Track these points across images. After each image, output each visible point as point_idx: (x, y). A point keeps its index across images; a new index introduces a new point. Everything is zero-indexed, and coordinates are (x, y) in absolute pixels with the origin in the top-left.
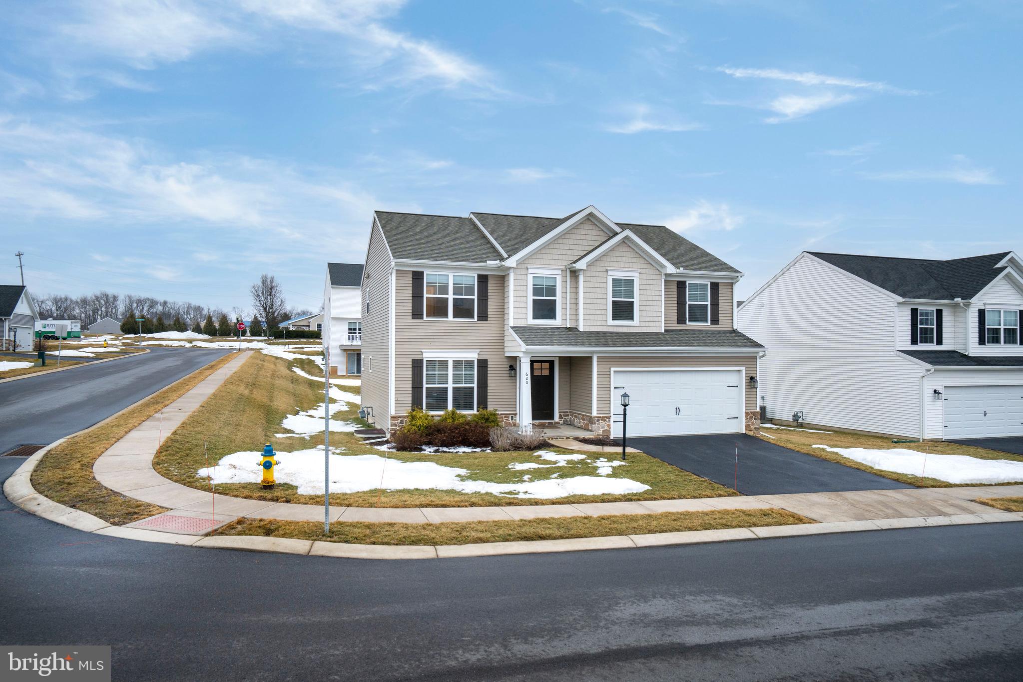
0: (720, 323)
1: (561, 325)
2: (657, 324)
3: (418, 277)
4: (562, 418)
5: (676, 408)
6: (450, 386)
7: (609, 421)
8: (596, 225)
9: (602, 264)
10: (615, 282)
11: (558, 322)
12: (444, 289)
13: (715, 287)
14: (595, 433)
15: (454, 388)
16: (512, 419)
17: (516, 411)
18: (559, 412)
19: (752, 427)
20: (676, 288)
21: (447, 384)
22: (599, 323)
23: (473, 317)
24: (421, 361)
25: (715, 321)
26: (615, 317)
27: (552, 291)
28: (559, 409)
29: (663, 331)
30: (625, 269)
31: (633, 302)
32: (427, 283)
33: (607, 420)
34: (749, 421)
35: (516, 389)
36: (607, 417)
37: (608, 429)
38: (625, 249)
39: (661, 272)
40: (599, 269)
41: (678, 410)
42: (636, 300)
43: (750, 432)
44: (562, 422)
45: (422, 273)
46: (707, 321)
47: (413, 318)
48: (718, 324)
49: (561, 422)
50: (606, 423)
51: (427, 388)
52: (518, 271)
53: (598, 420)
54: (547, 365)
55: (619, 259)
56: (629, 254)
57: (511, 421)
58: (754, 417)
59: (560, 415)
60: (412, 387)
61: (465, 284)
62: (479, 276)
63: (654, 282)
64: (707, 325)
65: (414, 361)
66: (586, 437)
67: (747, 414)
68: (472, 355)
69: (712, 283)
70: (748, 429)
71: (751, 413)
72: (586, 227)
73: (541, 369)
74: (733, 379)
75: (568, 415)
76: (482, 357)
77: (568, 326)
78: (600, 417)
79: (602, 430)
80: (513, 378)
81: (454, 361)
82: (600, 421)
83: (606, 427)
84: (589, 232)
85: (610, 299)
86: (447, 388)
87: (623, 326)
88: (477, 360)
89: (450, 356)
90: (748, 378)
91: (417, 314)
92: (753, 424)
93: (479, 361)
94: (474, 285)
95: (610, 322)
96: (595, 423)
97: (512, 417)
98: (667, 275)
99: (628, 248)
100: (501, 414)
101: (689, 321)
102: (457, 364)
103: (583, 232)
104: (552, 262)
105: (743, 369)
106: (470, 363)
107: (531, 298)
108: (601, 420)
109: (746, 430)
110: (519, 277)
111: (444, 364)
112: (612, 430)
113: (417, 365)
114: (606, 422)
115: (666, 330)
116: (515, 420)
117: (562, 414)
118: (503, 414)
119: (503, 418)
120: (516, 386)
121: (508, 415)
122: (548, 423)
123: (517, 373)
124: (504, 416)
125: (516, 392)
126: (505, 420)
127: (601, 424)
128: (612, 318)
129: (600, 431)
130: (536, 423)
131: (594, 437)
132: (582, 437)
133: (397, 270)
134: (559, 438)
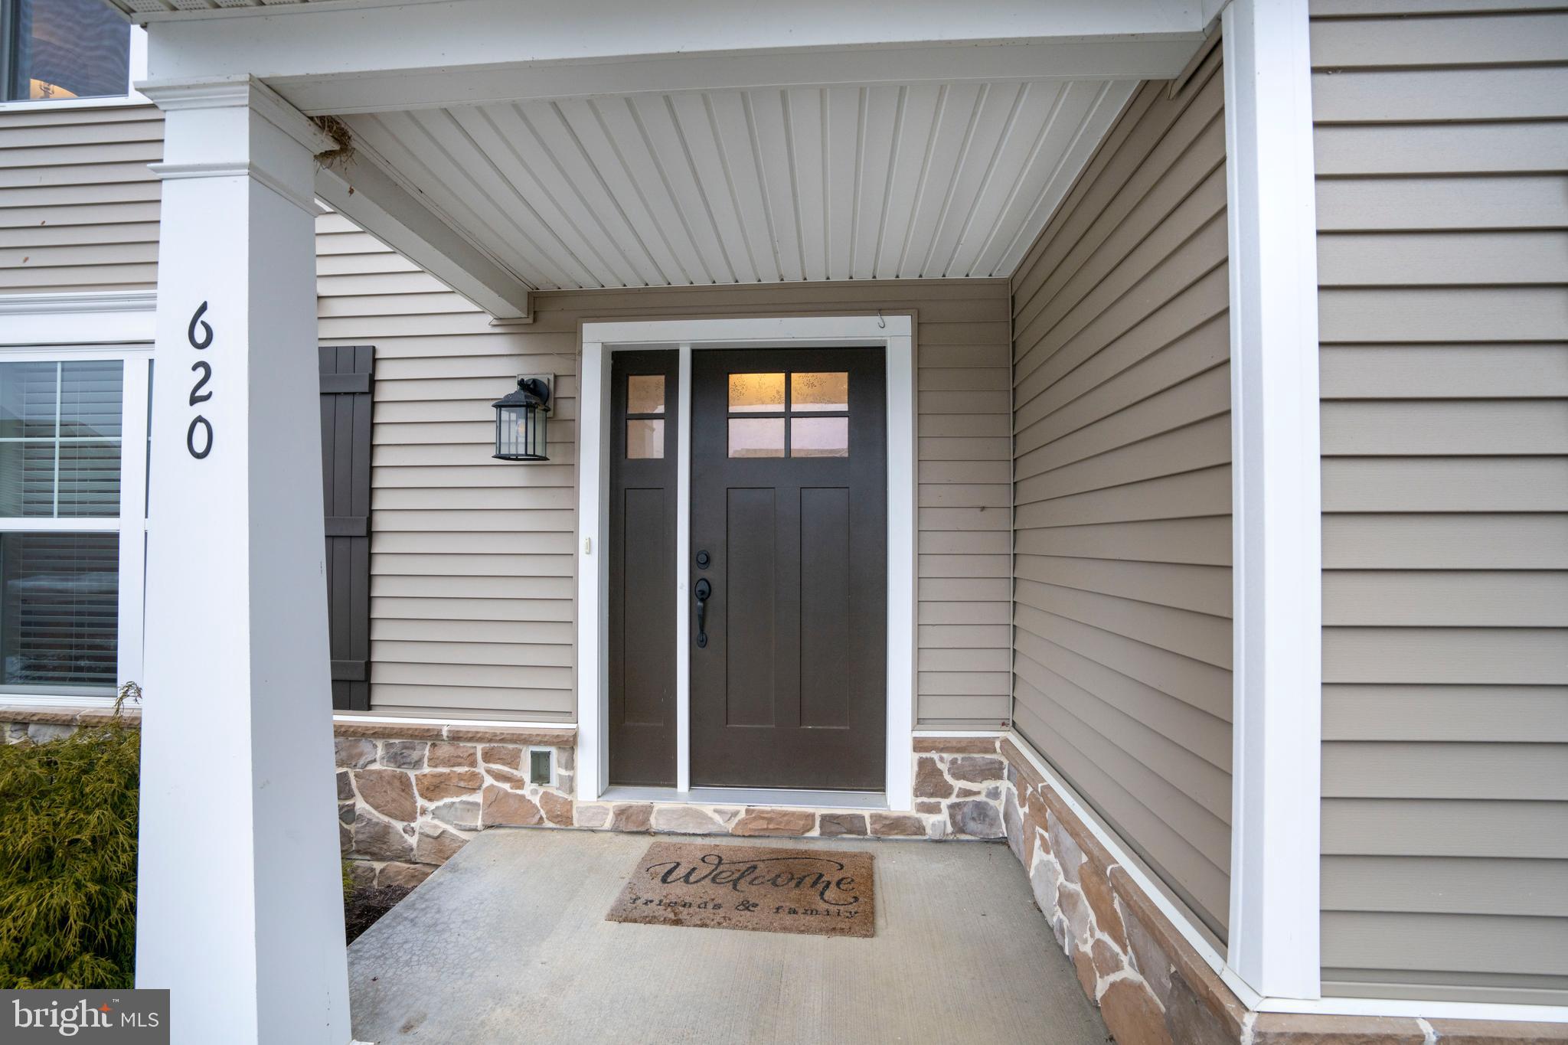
4: (946, 791)
16: (540, 775)
17: (571, 714)
18: (919, 745)
21: (117, 514)
28: (919, 721)
35: (572, 556)
44: (937, 822)
49: (929, 820)
57: (531, 792)
59: (922, 763)
73: (788, 415)
75: (993, 772)
80: (554, 478)
97: (540, 762)
100: (456, 737)
116: (570, 785)
117: (943, 762)
118: (474, 737)
119: (473, 764)
120: (573, 533)
121: (511, 746)
122: (826, 820)
123: (572, 444)
124: (480, 748)
125: (572, 578)
126: (489, 781)
130: (723, 812)
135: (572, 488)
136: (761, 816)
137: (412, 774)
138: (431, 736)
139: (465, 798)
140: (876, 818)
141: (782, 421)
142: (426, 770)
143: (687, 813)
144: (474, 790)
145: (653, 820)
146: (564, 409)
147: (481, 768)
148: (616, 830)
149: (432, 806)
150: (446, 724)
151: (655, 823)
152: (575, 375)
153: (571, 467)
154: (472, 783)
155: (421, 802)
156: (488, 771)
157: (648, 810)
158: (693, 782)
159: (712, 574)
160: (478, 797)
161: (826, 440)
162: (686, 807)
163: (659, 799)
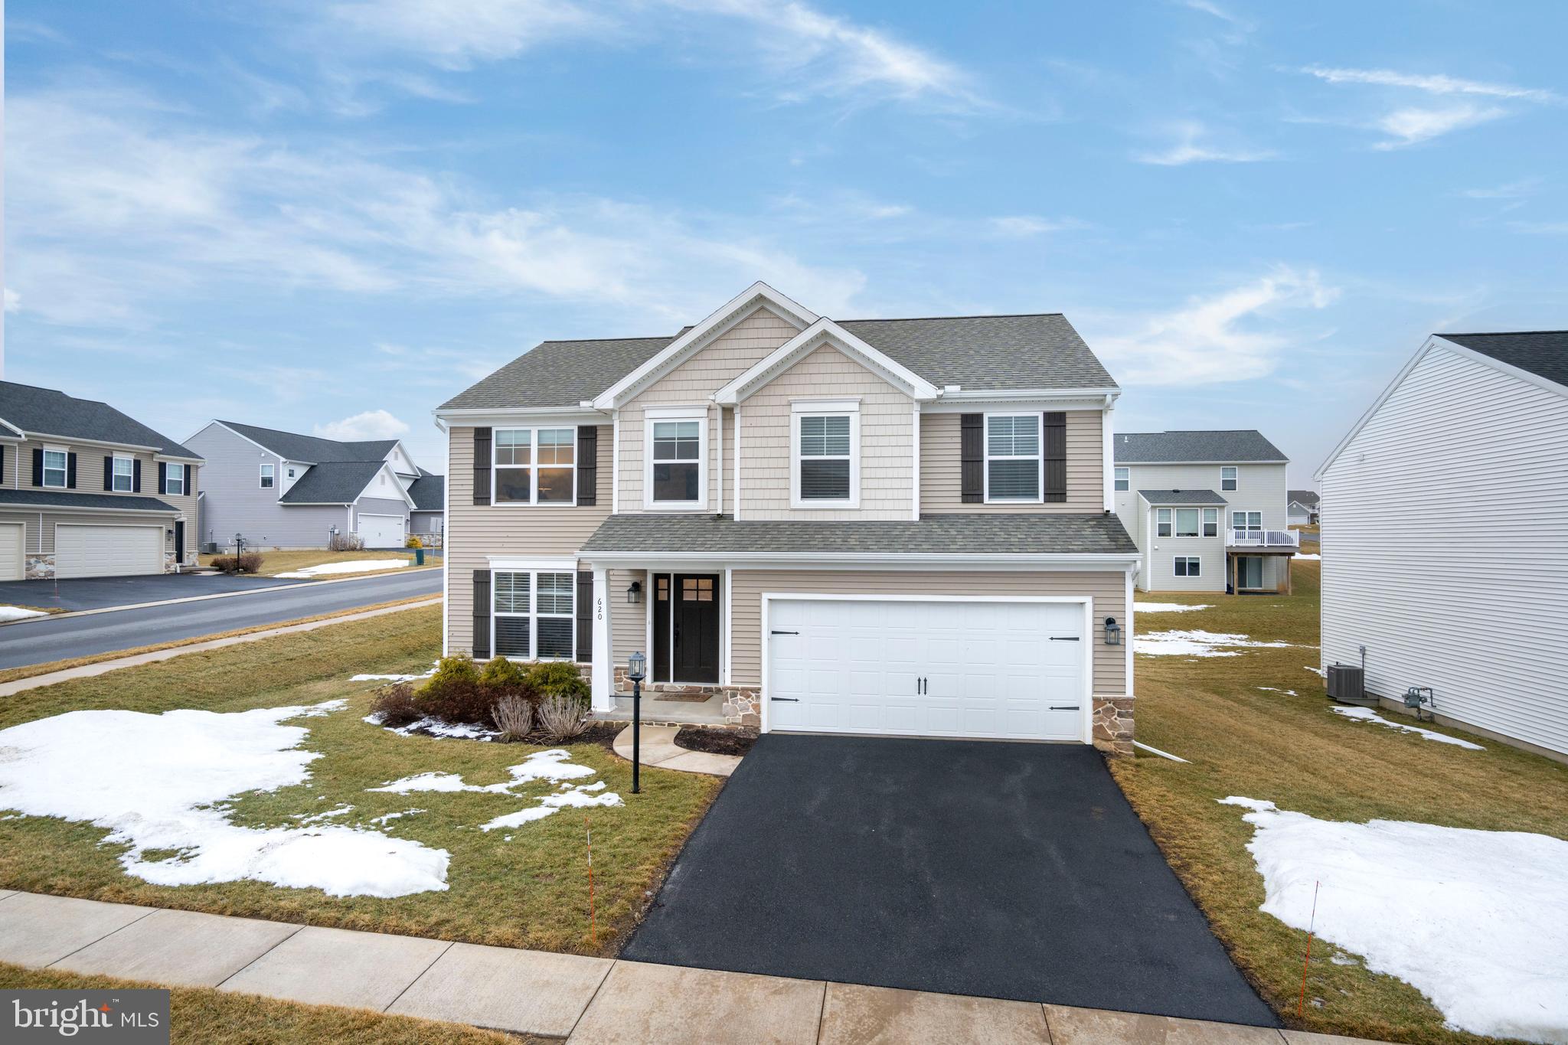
0: (1068, 500)
1: (707, 511)
2: (903, 505)
3: (482, 436)
5: (919, 680)
6: (533, 615)
7: (758, 697)
8: (779, 318)
9: (779, 390)
10: (809, 424)
11: (699, 505)
12: (523, 454)
13: (1056, 422)
14: (728, 719)
15: (540, 620)
19: (1110, 732)
20: (959, 428)
21: (528, 611)
22: (773, 505)
23: (570, 499)
24: (487, 573)
25: (1056, 492)
26: (806, 493)
27: (690, 448)
29: (916, 518)
30: (829, 397)
31: (848, 461)
32: (497, 445)
33: (753, 695)
34: (1101, 719)
35: (645, 625)
36: (752, 690)
37: (754, 713)
38: (830, 357)
39: (912, 398)
40: (774, 401)
41: (922, 685)
42: (854, 457)
43: (1104, 743)
45: (489, 430)
46: (1036, 496)
47: (475, 504)
48: (1065, 501)
50: (750, 702)
51: (496, 618)
52: (628, 416)
53: (734, 695)
54: (707, 584)
55: (816, 379)
56: (837, 368)
58: (1117, 710)
60: (474, 617)
61: (558, 445)
62: (582, 429)
63: (896, 420)
64: (1037, 504)
65: (477, 573)
66: (709, 726)
67: (1097, 702)
68: (566, 565)
69: (1048, 416)
70: (1100, 736)
71: (1107, 699)
72: (758, 323)
73: (698, 590)
74: (1064, 622)
76: (584, 568)
77: (720, 512)
78: (737, 689)
79: (742, 714)
80: (640, 606)
81: (540, 575)
82: (739, 697)
83: (751, 708)
84: (767, 333)
85: (796, 458)
86: (528, 619)
87: (825, 509)
88: (578, 572)
89: (534, 565)
90: (1103, 622)
91: (481, 498)
92: (1113, 726)
93: (580, 574)
94: (573, 445)
95: (796, 500)
96: (727, 701)
98: (924, 403)
99: (837, 355)
101: (991, 496)
102: (544, 580)
103: (752, 333)
104: (692, 395)
105: (1088, 600)
106: (564, 579)
107: (650, 461)
108: (741, 694)
109: (1095, 737)
110: (629, 426)
111: (523, 579)
112: (764, 717)
113: (481, 579)
114: (750, 699)
115: (922, 516)
116: (644, 680)
118: (621, 669)
119: (621, 675)
120: (645, 619)
122: (705, 688)
123: (645, 597)
124: (623, 671)
125: (645, 630)
126: (625, 679)
127: (739, 702)
128: (802, 494)
129: (737, 717)
130: (681, 686)
131: (725, 727)
132: (700, 725)
133: (451, 428)
134: (654, 723)
135: (645, 608)
136: (689, 687)
139: (619, 683)
140: (716, 688)
141: (696, 591)
143: (672, 687)
146: (643, 589)
147: (623, 676)
148: (655, 691)
150: (615, 665)
151: (665, 689)
152: (646, 581)
153: (645, 603)
154: (620, 680)
157: (663, 686)
158: (674, 681)
159: (679, 629)
160: (622, 683)
161: (707, 597)
162: (671, 685)
163: (666, 684)
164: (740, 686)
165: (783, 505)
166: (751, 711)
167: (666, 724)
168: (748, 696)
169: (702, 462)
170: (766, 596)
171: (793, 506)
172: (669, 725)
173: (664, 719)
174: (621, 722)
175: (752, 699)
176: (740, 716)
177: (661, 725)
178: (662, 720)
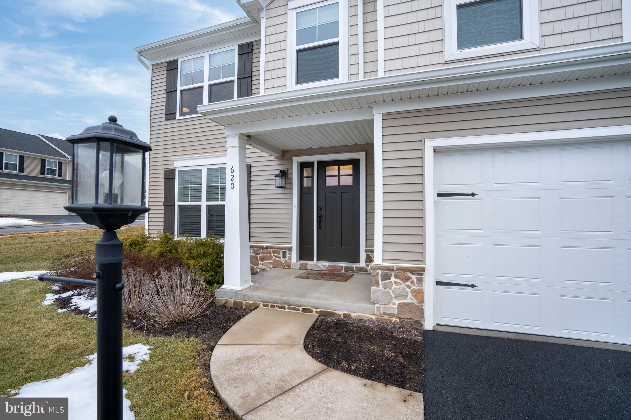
1: (347, 86)
3: (171, 68)
6: (204, 203)
7: (420, 281)
11: (341, 81)
12: (199, 76)
14: (379, 308)
15: (208, 206)
16: (284, 256)
17: (291, 243)
18: (366, 251)
21: (201, 201)
22: (422, 61)
24: (173, 171)
26: (465, 41)
27: (331, 28)
28: (366, 246)
32: (181, 73)
33: (414, 277)
35: (291, 208)
36: (412, 271)
37: (415, 301)
45: (176, 62)
47: (166, 120)
49: (368, 268)
50: (409, 287)
51: (179, 206)
52: (273, 13)
53: (386, 277)
54: (347, 170)
57: (282, 260)
59: (367, 255)
60: (165, 206)
61: (223, 63)
62: (241, 47)
65: (166, 172)
66: (353, 315)
73: (339, 176)
78: (392, 269)
79: (397, 302)
80: (288, 192)
81: (209, 170)
82: (393, 279)
83: (410, 295)
85: (451, 4)
86: (200, 206)
87: (490, 55)
89: (205, 163)
91: (170, 114)
95: (453, 52)
96: (377, 284)
97: (284, 253)
100: (267, 248)
102: (211, 174)
107: (292, 49)
108: (396, 277)
111: (197, 174)
112: (428, 308)
113: (169, 176)
114: (409, 283)
116: (290, 259)
117: (371, 255)
118: (271, 248)
119: (271, 254)
120: (291, 203)
121: (278, 250)
122: (346, 268)
123: (291, 184)
124: (272, 250)
125: (291, 213)
126: (274, 257)
127: (394, 286)
128: (458, 46)
129: (391, 305)
130: (323, 265)
131: (374, 317)
132: (341, 313)
133: (153, 66)
134: (286, 307)
135: (291, 193)
136: (331, 266)
137: (258, 256)
138: (262, 248)
139: (269, 261)
140: (356, 267)
141: (337, 177)
142: (261, 255)
143: (315, 265)
144: (271, 259)
145: (308, 267)
146: (290, 176)
147: (272, 255)
148: (300, 269)
149: (262, 263)
150: (265, 245)
151: (309, 267)
152: (292, 169)
153: (291, 189)
154: (270, 258)
155: (260, 262)
156: (274, 255)
157: (307, 264)
158: (318, 260)
159: (322, 213)
160: (271, 261)
161: (347, 181)
162: (315, 264)
163: (309, 263)
164: (395, 265)
165: (436, 59)
166: (410, 299)
167: (301, 308)
168: (407, 279)
169: (343, 39)
170: (430, 144)
171: (449, 58)
172: (304, 310)
173: (299, 303)
174: (251, 302)
175: (413, 282)
176: (394, 304)
177: (295, 309)
178: (296, 303)
